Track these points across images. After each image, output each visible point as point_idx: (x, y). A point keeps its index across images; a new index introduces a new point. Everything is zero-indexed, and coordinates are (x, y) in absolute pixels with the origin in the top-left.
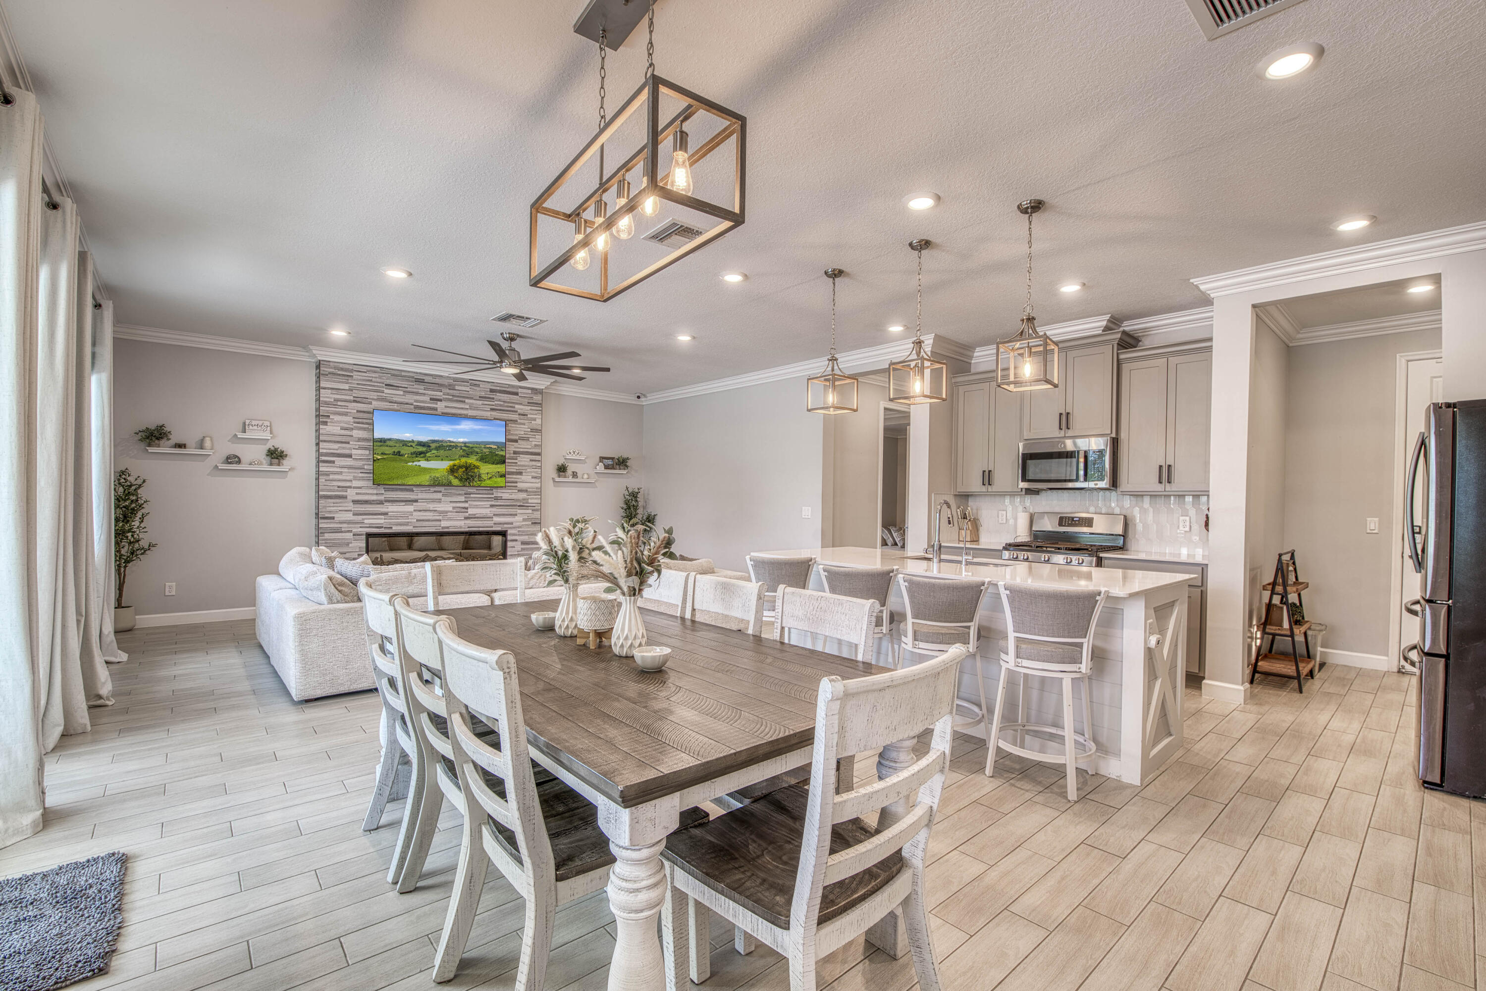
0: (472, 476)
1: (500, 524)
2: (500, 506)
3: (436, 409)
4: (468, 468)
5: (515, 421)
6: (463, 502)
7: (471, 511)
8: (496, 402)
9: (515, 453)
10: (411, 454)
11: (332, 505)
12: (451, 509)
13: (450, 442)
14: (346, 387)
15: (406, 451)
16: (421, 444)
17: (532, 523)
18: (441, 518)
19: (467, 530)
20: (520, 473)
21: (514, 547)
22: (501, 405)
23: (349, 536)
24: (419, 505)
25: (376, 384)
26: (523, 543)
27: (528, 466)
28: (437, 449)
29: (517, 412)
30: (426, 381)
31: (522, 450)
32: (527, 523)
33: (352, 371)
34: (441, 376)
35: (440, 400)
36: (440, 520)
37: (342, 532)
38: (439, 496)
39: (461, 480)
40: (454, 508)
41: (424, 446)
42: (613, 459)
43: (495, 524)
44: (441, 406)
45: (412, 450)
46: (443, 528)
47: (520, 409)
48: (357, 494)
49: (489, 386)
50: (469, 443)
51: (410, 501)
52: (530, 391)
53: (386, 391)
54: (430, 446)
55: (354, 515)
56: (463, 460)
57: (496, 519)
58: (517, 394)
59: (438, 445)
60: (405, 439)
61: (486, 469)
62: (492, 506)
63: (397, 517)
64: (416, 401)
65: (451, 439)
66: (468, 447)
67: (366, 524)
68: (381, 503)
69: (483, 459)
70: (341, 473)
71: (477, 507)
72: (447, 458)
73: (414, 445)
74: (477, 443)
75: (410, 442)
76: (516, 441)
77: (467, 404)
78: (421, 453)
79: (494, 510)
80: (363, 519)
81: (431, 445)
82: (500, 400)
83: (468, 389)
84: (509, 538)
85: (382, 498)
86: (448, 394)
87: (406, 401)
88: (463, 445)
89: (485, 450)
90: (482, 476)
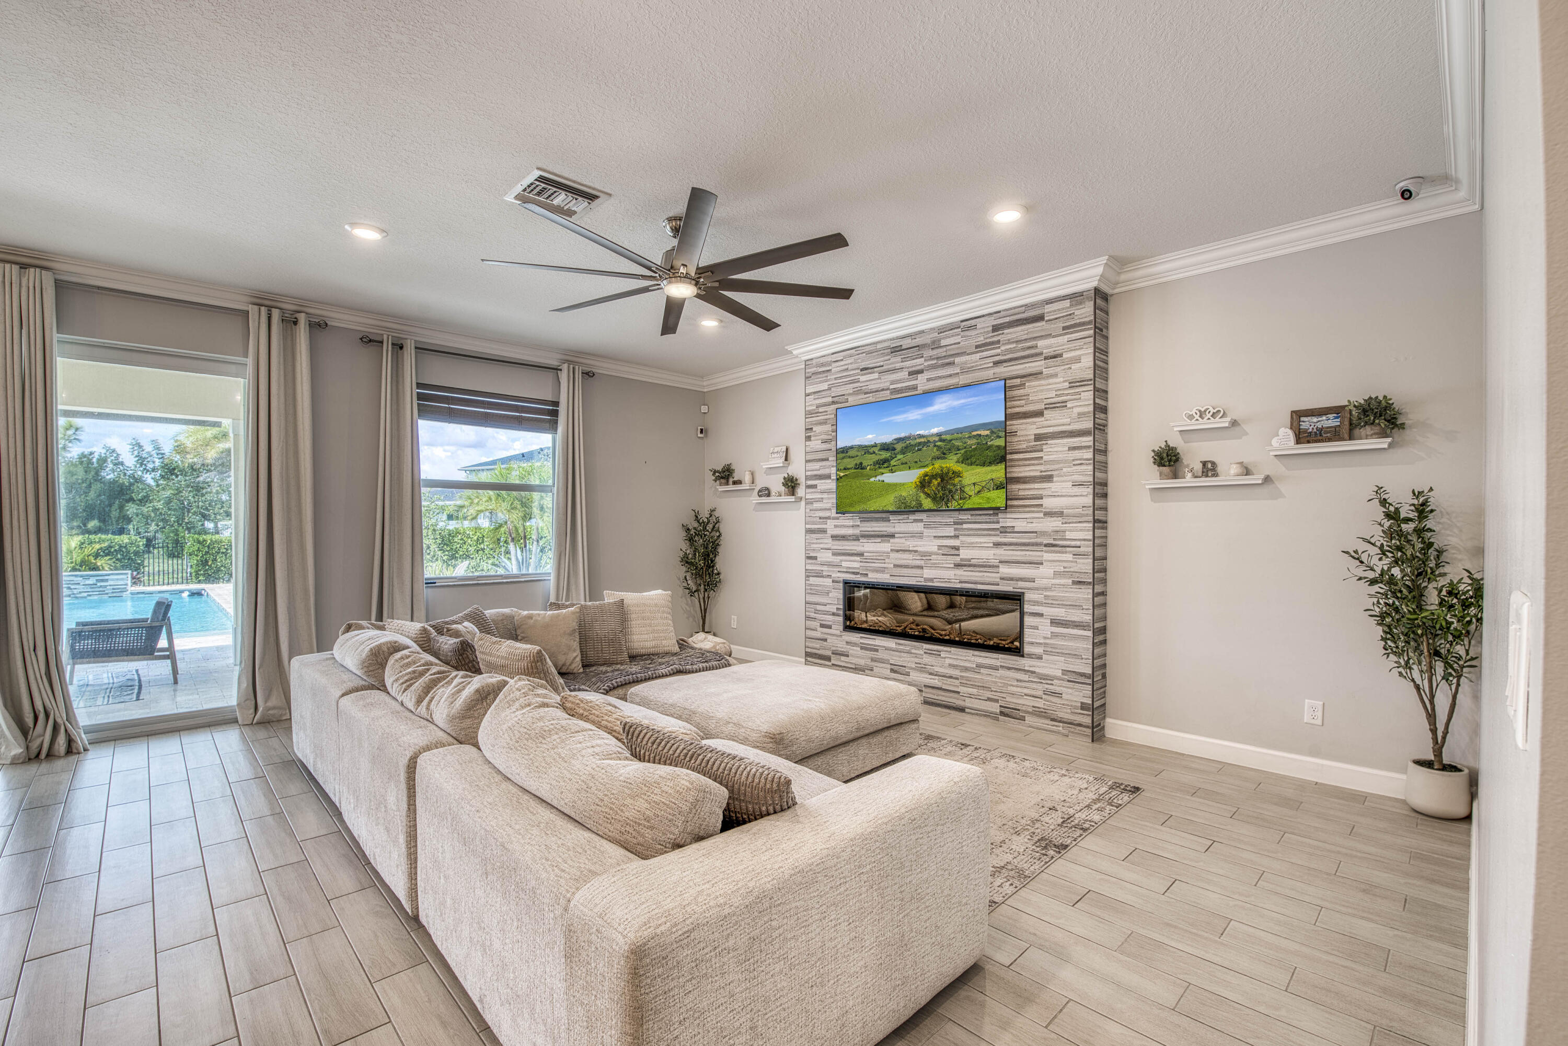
0: (950, 491)
1: (1012, 579)
2: (1011, 544)
3: (915, 388)
4: (945, 477)
5: (1037, 375)
6: (951, 537)
7: (965, 554)
8: (1003, 348)
9: (1038, 437)
10: (875, 464)
11: (815, 541)
12: (935, 549)
13: (921, 436)
14: (825, 386)
15: (868, 460)
16: (885, 447)
17: (1074, 583)
18: (922, 563)
19: (959, 586)
20: (1049, 478)
21: (1036, 628)
22: (1011, 351)
23: (828, 582)
24: (897, 542)
25: (852, 372)
26: (1055, 622)
27: (1066, 461)
28: (903, 452)
29: (1041, 354)
30: (904, 347)
31: (1051, 430)
32: (1063, 581)
33: (829, 364)
34: (922, 332)
35: (921, 372)
36: (921, 567)
37: (822, 577)
38: (919, 527)
39: (934, 499)
40: (940, 547)
41: (887, 450)
42: (1337, 410)
43: (1002, 579)
44: (922, 382)
45: (875, 458)
46: (926, 580)
47: (1050, 347)
48: (836, 526)
49: (992, 321)
50: (947, 433)
51: (886, 536)
52: (1067, 303)
53: (863, 378)
54: (894, 449)
55: (834, 554)
56: (938, 464)
57: (1005, 570)
58: (1040, 318)
59: (904, 445)
60: (867, 444)
61: (973, 476)
62: (997, 545)
63: (873, 560)
64: (893, 383)
65: (921, 432)
66: (943, 441)
67: (844, 567)
68: (856, 538)
69: (968, 459)
70: (821, 500)
71: (972, 546)
72: (918, 464)
73: (876, 450)
74: (959, 431)
75: (873, 446)
76: (1039, 414)
77: (958, 365)
78: (886, 461)
79: (1002, 553)
80: (841, 561)
81: (895, 446)
82: (1009, 342)
83: (957, 339)
84: (1027, 608)
85: (857, 531)
86: (931, 358)
87: (882, 386)
88: (937, 439)
89: (969, 442)
90: (967, 489)
